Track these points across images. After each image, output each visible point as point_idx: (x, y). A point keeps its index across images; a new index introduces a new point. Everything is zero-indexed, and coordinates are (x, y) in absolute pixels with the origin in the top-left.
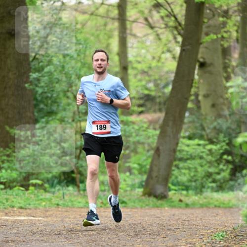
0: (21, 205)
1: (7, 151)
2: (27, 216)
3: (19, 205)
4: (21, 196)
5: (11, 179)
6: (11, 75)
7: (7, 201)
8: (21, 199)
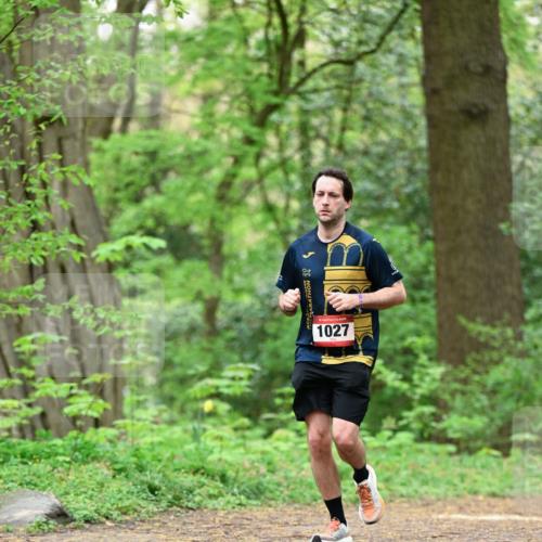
0: (494, 489)
2: (506, 513)
3: (488, 489)
5: (472, 432)
6: (470, 205)
7: (463, 481)
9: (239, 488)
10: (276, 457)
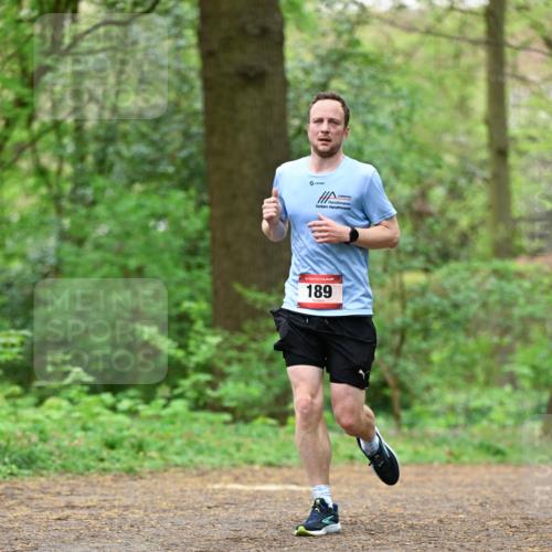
1: (238, 338)
2: (283, 483)
3: (264, 459)
4: (268, 438)
5: (249, 400)
8: (270, 444)
9: (10, 457)
10: (49, 426)
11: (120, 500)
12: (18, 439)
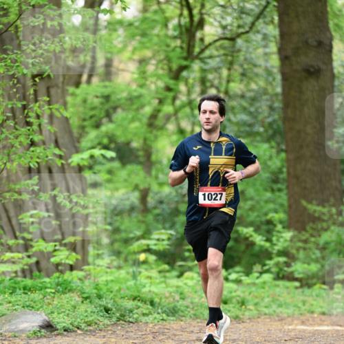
0: (324, 310)
1: (303, 235)
2: (332, 325)
3: (320, 310)
4: (323, 297)
5: (310, 274)
6: (309, 129)
7: (304, 305)
8: (324, 301)
9: (162, 309)
10: (186, 290)
11: (230, 336)
12: (166, 298)
